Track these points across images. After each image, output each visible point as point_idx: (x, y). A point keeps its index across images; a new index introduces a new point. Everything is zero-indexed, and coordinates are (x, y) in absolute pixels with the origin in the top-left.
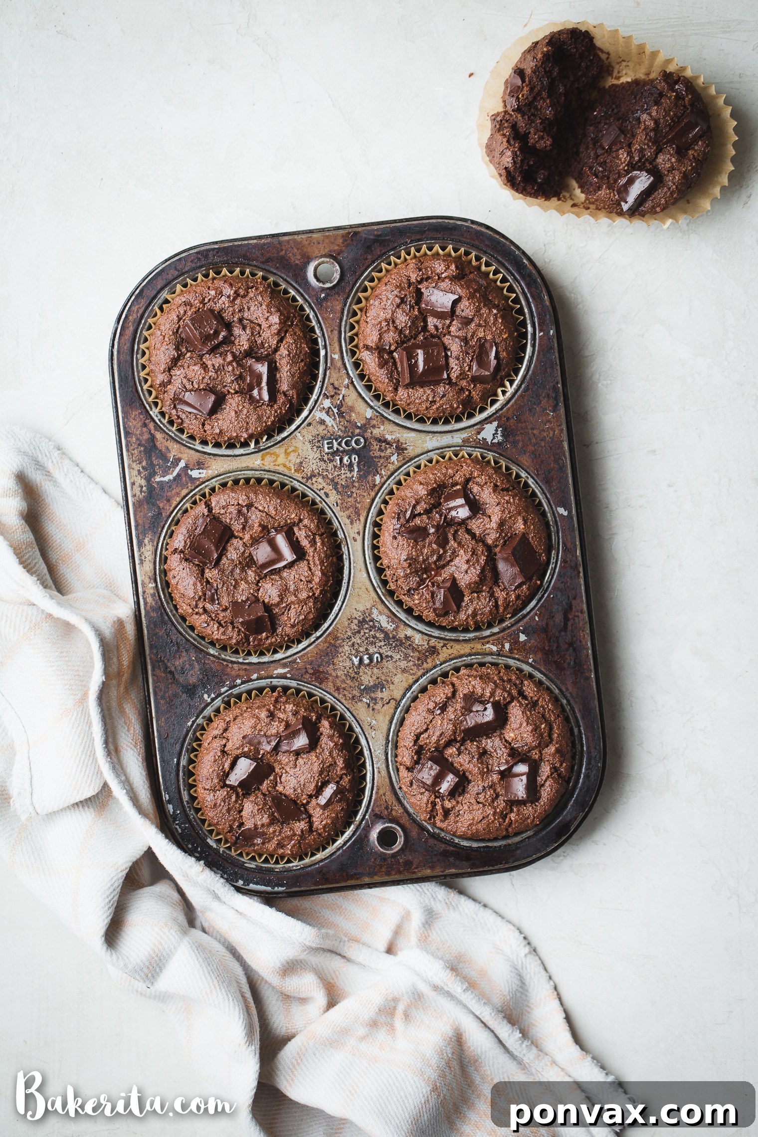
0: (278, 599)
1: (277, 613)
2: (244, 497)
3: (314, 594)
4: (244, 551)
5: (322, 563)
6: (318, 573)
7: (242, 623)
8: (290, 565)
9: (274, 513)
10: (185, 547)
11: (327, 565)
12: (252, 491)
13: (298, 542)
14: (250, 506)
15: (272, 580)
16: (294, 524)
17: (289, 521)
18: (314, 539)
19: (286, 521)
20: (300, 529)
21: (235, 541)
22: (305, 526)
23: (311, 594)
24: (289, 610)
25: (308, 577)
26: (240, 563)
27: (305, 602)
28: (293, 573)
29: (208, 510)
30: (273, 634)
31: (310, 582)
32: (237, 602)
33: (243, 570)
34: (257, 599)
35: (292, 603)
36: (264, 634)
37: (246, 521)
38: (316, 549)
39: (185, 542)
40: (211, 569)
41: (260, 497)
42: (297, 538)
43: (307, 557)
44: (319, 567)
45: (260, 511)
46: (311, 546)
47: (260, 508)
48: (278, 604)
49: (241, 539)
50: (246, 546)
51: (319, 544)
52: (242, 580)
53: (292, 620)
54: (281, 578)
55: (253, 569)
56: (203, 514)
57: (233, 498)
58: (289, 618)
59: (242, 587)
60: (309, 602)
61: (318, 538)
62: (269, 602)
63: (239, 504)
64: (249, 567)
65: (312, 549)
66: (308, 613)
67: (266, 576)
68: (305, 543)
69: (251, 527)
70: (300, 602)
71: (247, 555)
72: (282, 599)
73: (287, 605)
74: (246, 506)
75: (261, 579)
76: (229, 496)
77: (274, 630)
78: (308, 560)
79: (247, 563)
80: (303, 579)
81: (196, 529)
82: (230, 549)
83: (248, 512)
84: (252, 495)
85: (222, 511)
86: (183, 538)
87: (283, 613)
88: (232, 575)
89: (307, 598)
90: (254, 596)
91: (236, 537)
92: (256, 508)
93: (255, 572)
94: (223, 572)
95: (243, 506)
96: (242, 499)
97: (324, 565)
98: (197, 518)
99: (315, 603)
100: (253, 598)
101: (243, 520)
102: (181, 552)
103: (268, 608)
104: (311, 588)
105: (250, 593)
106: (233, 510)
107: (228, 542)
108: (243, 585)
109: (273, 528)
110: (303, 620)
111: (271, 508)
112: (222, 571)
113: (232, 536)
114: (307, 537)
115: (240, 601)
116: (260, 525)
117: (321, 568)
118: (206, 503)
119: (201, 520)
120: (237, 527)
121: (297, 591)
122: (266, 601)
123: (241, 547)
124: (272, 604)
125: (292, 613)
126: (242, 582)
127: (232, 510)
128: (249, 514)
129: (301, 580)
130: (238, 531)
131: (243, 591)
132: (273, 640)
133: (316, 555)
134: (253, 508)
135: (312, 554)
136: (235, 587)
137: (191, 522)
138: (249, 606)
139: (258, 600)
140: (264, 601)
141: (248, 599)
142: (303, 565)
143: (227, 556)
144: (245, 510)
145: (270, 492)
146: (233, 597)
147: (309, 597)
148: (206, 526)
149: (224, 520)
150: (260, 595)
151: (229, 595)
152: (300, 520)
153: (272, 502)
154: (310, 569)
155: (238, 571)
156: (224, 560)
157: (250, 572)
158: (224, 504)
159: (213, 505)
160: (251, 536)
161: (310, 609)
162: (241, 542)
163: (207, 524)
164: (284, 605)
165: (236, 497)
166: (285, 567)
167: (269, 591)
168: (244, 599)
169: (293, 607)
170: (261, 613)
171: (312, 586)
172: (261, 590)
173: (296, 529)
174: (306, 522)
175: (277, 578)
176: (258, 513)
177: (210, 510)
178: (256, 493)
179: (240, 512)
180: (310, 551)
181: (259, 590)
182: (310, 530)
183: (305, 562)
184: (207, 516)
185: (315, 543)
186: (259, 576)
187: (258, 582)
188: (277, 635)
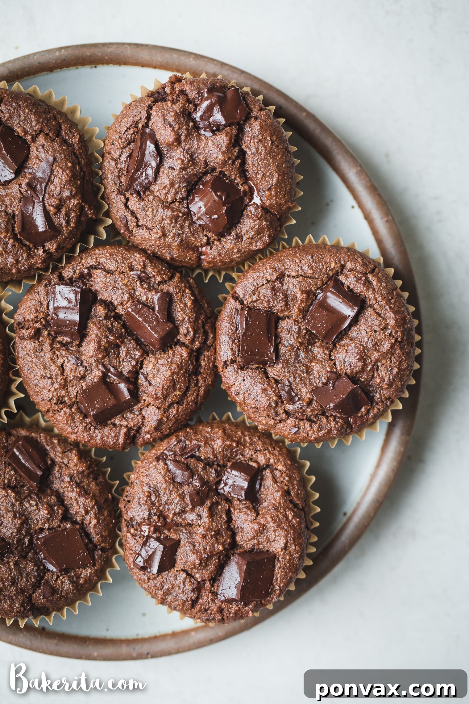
0: (360, 364)
1: (366, 380)
2: (270, 271)
3: (396, 340)
4: (300, 329)
5: (388, 302)
6: (391, 315)
7: (335, 408)
8: (355, 320)
9: (311, 272)
10: (233, 354)
11: (395, 302)
12: (276, 260)
13: (351, 290)
14: (281, 277)
15: (344, 346)
16: (337, 274)
17: (331, 274)
18: (367, 279)
19: (328, 274)
20: (347, 276)
21: (283, 324)
22: (351, 270)
23: (393, 341)
24: (377, 370)
25: (381, 324)
26: (301, 344)
27: (390, 352)
28: (363, 327)
29: (239, 301)
30: (372, 405)
31: (385, 328)
32: (318, 388)
33: (307, 350)
34: (338, 376)
35: (378, 360)
36: (363, 409)
37: (286, 296)
38: (374, 289)
39: (232, 349)
40: (273, 366)
41: (287, 262)
42: (348, 287)
43: (369, 303)
44: (387, 307)
45: (294, 277)
46: (368, 289)
47: (293, 274)
48: (363, 370)
49: (289, 317)
50: (298, 323)
51: (375, 283)
52: (311, 362)
53: (386, 379)
54: (352, 339)
55: (318, 344)
56: (236, 309)
57: (259, 277)
58: (383, 380)
59: (315, 369)
60: (395, 351)
61: (370, 276)
62: (352, 372)
63: (268, 281)
64: (313, 344)
65: (371, 290)
66: (400, 363)
67: (334, 345)
68: (359, 288)
69: (295, 298)
70: (384, 356)
71: (305, 331)
72: (365, 361)
73: (373, 366)
74: (277, 279)
75: (331, 351)
76: (253, 277)
77: (371, 400)
78: (370, 306)
79: (309, 340)
80: (377, 329)
81: (237, 329)
82: (284, 335)
83: (283, 285)
84: (278, 265)
85: (255, 298)
86: (227, 346)
87: (373, 375)
88: (299, 361)
89: (391, 347)
90: (334, 372)
91: (283, 319)
92: (289, 276)
93: (321, 346)
94: (288, 363)
95: (274, 281)
96: (270, 274)
97: (391, 303)
98: (231, 317)
99: (401, 349)
100: (334, 375)
101: (282, 297)
102: (233, 362)
103: (353, 378)
104: (390, 335)
105: (328, 372)
106: (266, 291)
107: (276, 328)
108: (316, 367)
109: (318, 289)
110: (397, 373)
111: (305, 268)
112: (286, 363)
113: (278, 319)
114: (358, 280)
115: (320, 385)
116: (303, 293)
117: (390, 308)
118: (233, 297)
119: (238, 318)
120: (278, 306)
121: (376, 345)
122: (348, 372)
123: (293, 327)
124: (356, 373)
125: (383, 372)
126: (313, 364)
127: (264, 291)
128: (285, 287)
129: (375, 331)
130: (282, 311)
131: (318, 373)
132: (376, 410)
133: (377, 295)
134: (286, 279)
135: (372, 296)
136: (308, 373)
137: (227, 324)
138: (333, 387)
139: (340, 375)
140: (346, 374)
141: (328, 380)
142: (369, 312)
143: (283, 344)
144: (277, 284)
145: (295, 253)
146: (311, 384)
147: (392, 345)
148: (246, 321)
149: (260, 306)
150: (338, 368)
151: (305, 384)
152: (343, 267)
153: (303, 261)
154: (379, 315)
155: (302, 354)
156: (283, 350)
157: (316, 350)
158: (253, 288)
159: (241, 296)
160: (299, 308)
161: (400, 357)
162: (291, 321)
163: (247, 318)
164: (370, 367)
165: (262, 275)
166: (350, 326)
167: (347, 359)
168: (325, 381)
169: (380, 364)
170: (350, 387)
171: (389, 331)
172: (337, 363)
173: (342, 278)
174: (349, 265)
175: (348, 341)
176: (293, 281)
177: (241, 302)
178: (280, 261)
179: (273, 289)
180: (370, 295)
181: (335, 364)
182: (358, 272)
183: (369, 309)
184: (242, 309)
185: (370, 283)
186: (327, 348)
187: (330, 355)
188: (377, 404)
